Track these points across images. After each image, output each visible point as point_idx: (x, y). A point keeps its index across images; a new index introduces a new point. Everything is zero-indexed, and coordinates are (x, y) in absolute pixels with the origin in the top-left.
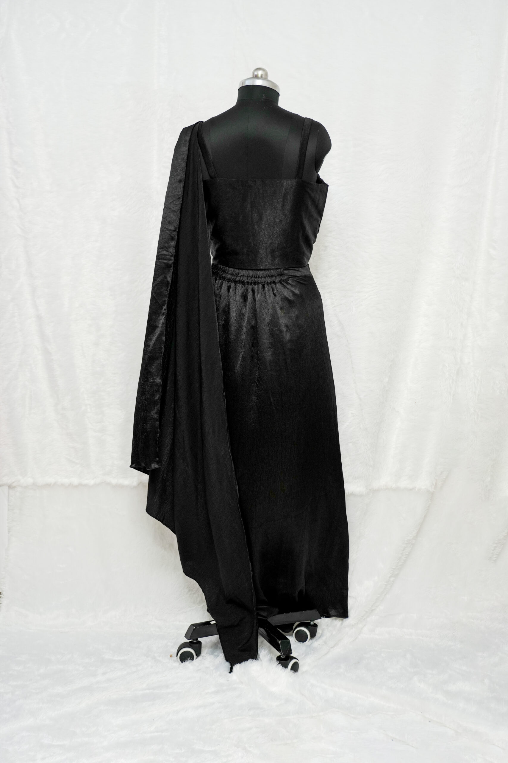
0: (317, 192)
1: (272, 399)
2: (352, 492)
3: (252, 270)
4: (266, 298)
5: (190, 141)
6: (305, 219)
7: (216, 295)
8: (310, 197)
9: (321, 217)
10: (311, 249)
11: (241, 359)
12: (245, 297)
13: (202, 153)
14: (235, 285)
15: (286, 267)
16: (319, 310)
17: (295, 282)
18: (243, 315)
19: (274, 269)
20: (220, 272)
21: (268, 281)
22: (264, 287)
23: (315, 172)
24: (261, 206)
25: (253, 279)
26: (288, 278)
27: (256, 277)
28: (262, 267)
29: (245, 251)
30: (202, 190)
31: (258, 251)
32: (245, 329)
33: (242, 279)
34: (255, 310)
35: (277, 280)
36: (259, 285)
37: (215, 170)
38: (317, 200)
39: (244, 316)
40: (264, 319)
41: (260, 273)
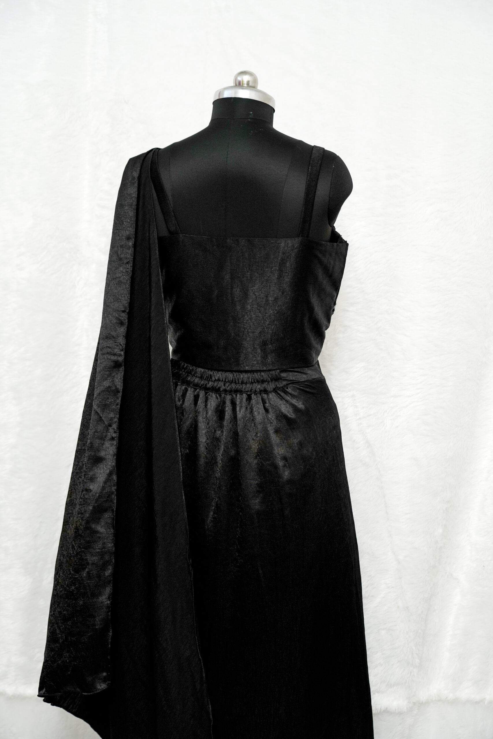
0: (331, 255)
1: (261, 572)
2: (387, 708)
3: (232, 371)
4: (252, 416)
5: (139, 178)
6: (313, 295)
7: (177, 408)
8: (321, 262)
9: (337, 291)
10: (321, 337)
11: (215, 509)
12: (220, 412)
13: (158, 195)
14: (206, 393)
15: (284, 367)
16: (335, 432)
17: (298, 391)
18: (218, 440)
19: (266, 370)
20: (183, 373)
21: (257, 390)
22: (249, 398)
23: (329, 226)
24: (247, 277)
25: (234, 386)
26: (287, 384)
27: (239, 383)
28: (247, 368)
29: (222, 343)
30: (157, 252)
31: (242, 344)
32: (220, 462)
33: (217, 386)
34: (236, 434)
35: (271, 387)
36: (242, 395)
37: (176, 223)
38: (331, 267)
39: (220, 442)
40: (250, 448)
41: (244, 376)
